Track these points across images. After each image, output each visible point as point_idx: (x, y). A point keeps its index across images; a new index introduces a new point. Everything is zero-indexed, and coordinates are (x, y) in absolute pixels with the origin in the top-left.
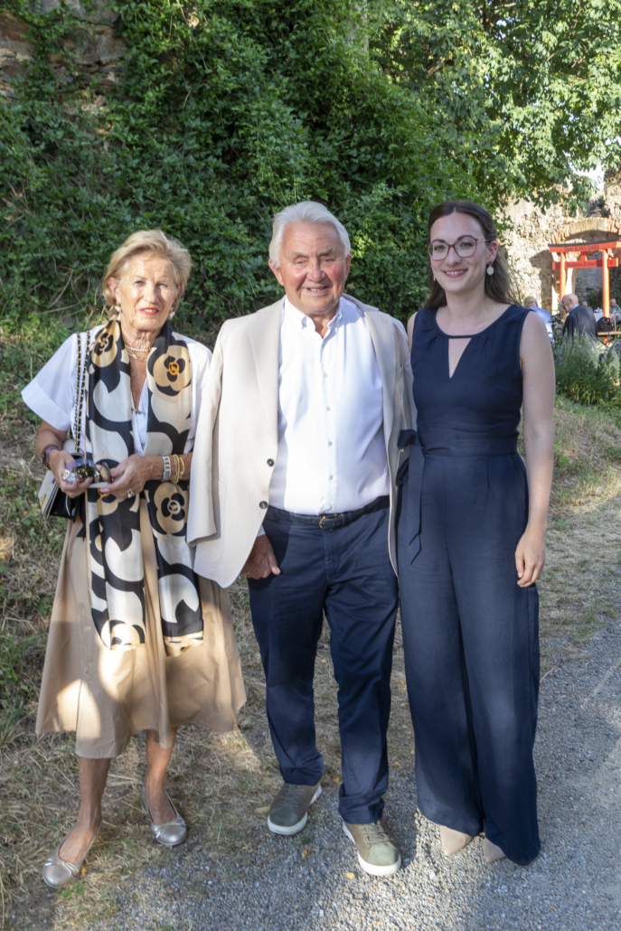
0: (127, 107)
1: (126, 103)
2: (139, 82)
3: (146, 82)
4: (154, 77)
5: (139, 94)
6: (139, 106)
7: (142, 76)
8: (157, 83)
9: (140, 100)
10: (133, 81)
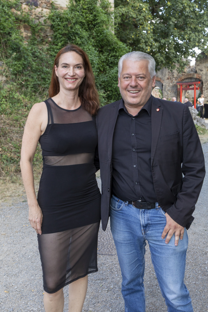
0: (54, 47)
1: (54, 46)
2: (57, 41)
3: (59, 41)
4: (60, 40)
5: (57, 44)
6: (57, 47)
7: (58, 39)
8: (61, 41)
9: (57, 45)
10: (55, 40)
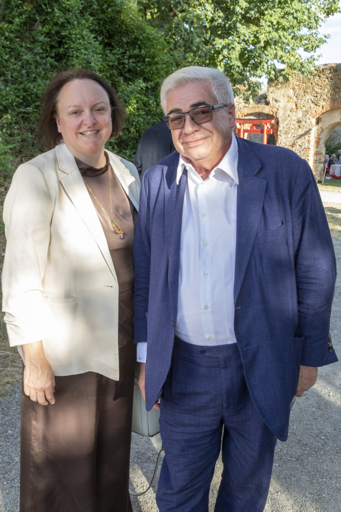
0: (3, 25)
1: (3, 23)
2: (10, 13)
3: (14, 13)
4: (19, 11)
5: (10, 19)
6: (10, 26)
7: (13, 9)
8: (21, 14)
9: (11, 22)
10: (8, 11)
